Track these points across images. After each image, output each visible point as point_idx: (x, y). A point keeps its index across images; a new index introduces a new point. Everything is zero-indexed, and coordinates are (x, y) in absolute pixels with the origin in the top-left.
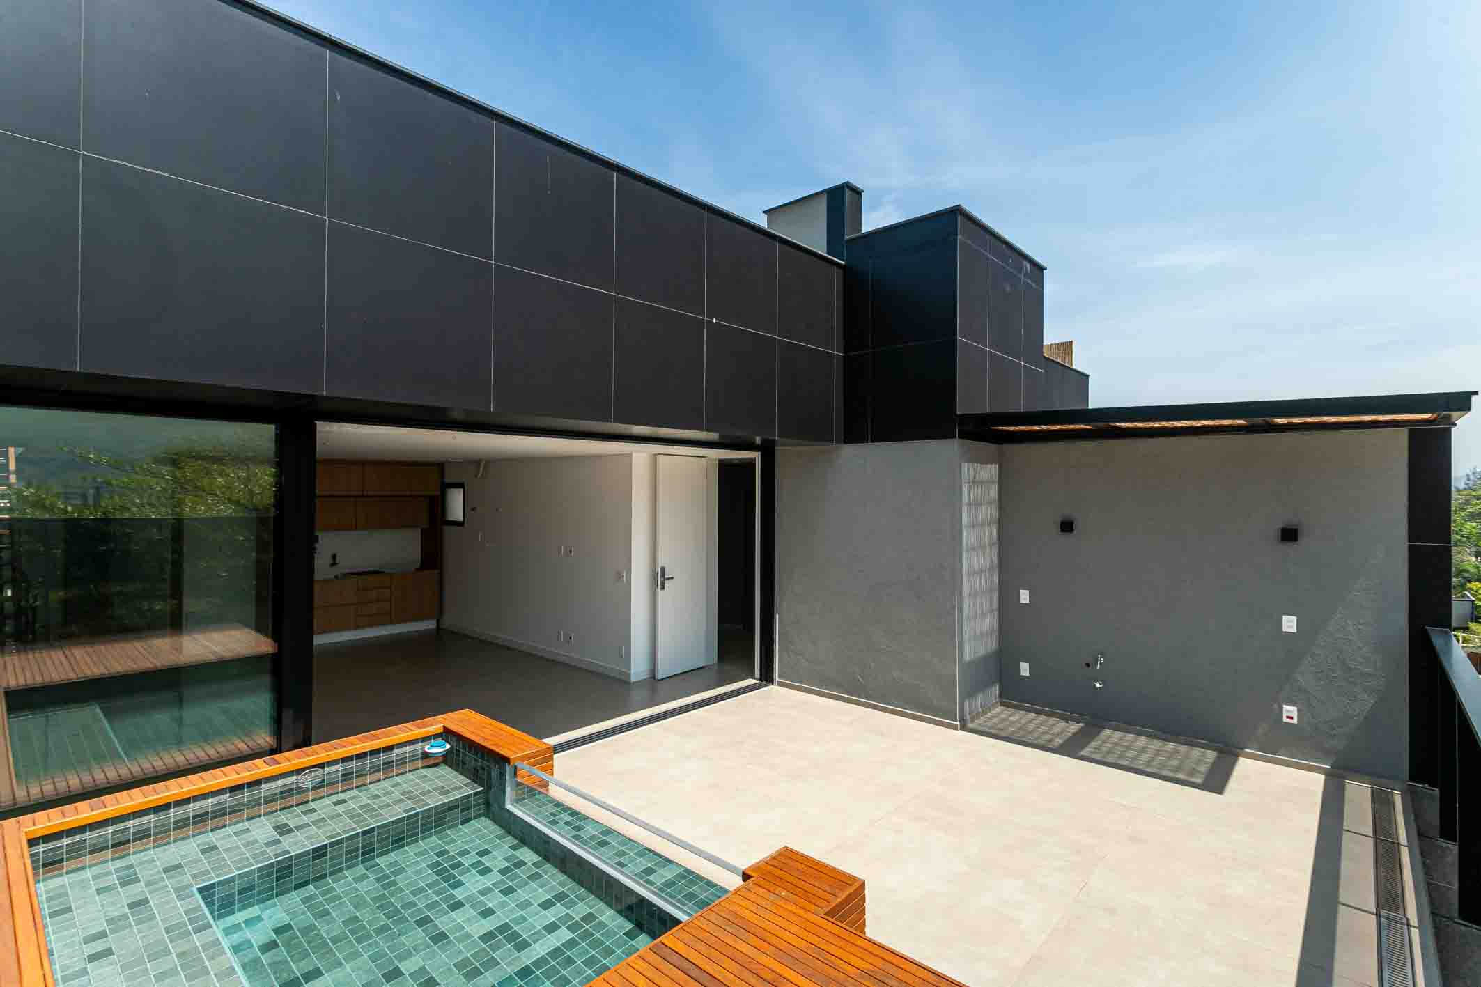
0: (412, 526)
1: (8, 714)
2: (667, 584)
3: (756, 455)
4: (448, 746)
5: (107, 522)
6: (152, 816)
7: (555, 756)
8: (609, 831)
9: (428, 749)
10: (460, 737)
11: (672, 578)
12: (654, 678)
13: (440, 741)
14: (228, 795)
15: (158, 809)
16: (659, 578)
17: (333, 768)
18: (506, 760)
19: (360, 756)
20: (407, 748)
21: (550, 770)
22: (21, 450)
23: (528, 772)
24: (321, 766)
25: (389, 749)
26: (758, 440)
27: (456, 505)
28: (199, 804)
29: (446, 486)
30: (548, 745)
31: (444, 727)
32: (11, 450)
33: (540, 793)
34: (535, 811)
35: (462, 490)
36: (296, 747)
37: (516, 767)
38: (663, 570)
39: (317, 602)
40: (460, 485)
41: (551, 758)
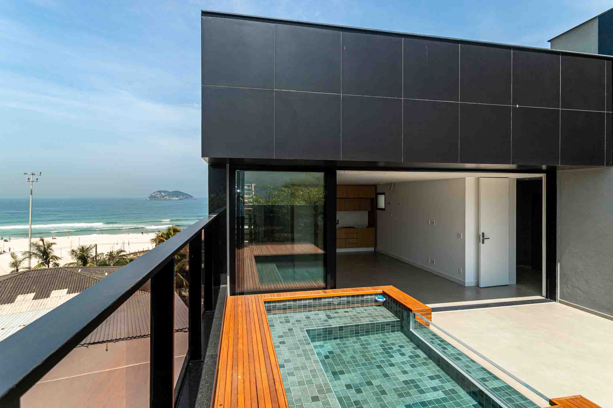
0: (365, 210)
1: (256, 264)
2: (485, 241)
3: (543, 176)
4: (385, 299)
5: (273, 206)
6: (292, 302)
7: (432, 313)
8: (461, 354)
9: (377, 299)
10: (389, 297)
11: (489, 238)
12: (478, 286)
13: (381, 296)
14: (312, 300)
15: (294, 300)
16: (481, 238)
17: (344, 299)
18: (411, 310)
19: (353, 296)
20: (369, 297)
21: (430, 318)
22: (255, 184)
23: (421, 318)
24: (340, 297)
25: (363, 295)
26: (544, 167)
27: (382, 201)
28: (305, 302)
29: (377, 194)
30: (429, 308)
31: (383, 291)
32: (253, 184)
33: (425, 328)
34: (423, 335)
35: (384, 195)
36: (331, 288)
37: (415, 314)
38: (483, 234)
39: (338, 237)
40: (384, 194)
41: (431, 314)
